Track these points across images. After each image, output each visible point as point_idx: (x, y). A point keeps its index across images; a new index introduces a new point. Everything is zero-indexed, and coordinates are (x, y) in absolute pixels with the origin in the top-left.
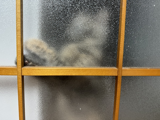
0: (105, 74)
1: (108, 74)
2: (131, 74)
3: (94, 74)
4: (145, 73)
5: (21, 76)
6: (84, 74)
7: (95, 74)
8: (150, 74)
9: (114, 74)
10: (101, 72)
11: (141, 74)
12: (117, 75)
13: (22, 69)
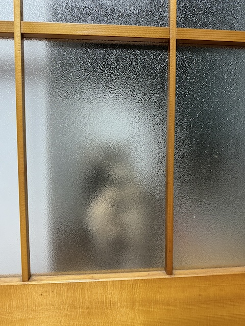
0: (149, 35)
1: (155, 35)
2: (191, 36)
3: (132, 34)
4: (216, 35)
5: (20, 34)
6: (116, 33)
7: (134, 34)
8: (224, 37)
9: (164, 35)
10: (144, 32)
11: (209, 37)
12: (169, 37)
13: (22, 23)
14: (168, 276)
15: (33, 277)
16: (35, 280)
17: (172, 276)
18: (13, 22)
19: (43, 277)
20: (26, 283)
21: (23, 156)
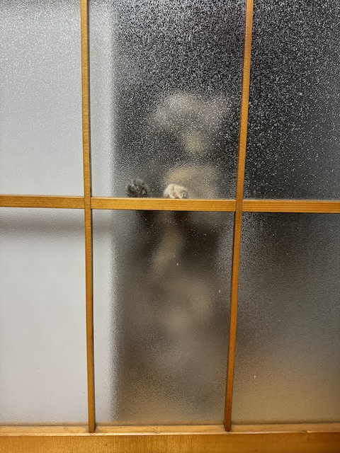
3: (198, 208)
5: (89, 210)
10: (210, 206)
12: (235, 211)
14: (225, 433)
15: (99, 428)
16: (100, 432)
17: (230, 433)
19: (107, 427)
20: (93, 434)
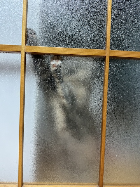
0: (94, 54)
1: (97, 54)
2: (118, 55)
4: (132, 54)
5: (24, 52)
6: (76, 53)
7: (86, 53)
8: (136, 56)
9: (103, 54)
10: (92, 52)
12: (105, 55)
13: (26, 47)
15: (24, 185)
18: (21, 46)
19: (29, 185)
21: (22, 118)
